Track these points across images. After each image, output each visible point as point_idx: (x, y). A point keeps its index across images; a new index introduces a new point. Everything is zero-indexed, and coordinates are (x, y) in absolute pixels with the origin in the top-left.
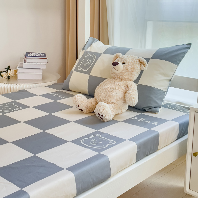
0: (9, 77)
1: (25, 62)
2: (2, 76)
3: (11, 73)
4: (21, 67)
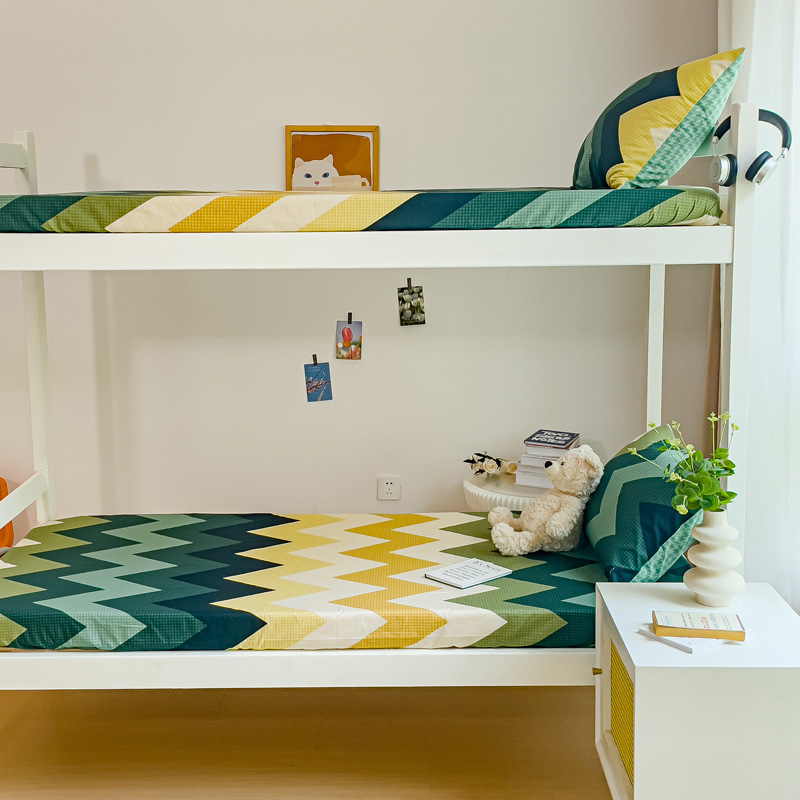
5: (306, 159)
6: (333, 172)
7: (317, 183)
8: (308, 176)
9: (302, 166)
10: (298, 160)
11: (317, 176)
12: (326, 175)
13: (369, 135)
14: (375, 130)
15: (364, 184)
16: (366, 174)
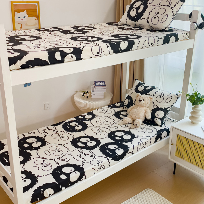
0: (87, 97)
1: (95, 88)
2: (84, 96)
3: (88, 94)
4: (93, 91)
5: (18, 12)
6: (27, 16)
7: (22, 20)
8: (19, 18)
9: (17, 14)
10: (16, 12)
11: (22, 18)
12: (25, 17)
13: (37, 4)
14: (38, 3)
15: (36, 19)
16: (36, 16)
